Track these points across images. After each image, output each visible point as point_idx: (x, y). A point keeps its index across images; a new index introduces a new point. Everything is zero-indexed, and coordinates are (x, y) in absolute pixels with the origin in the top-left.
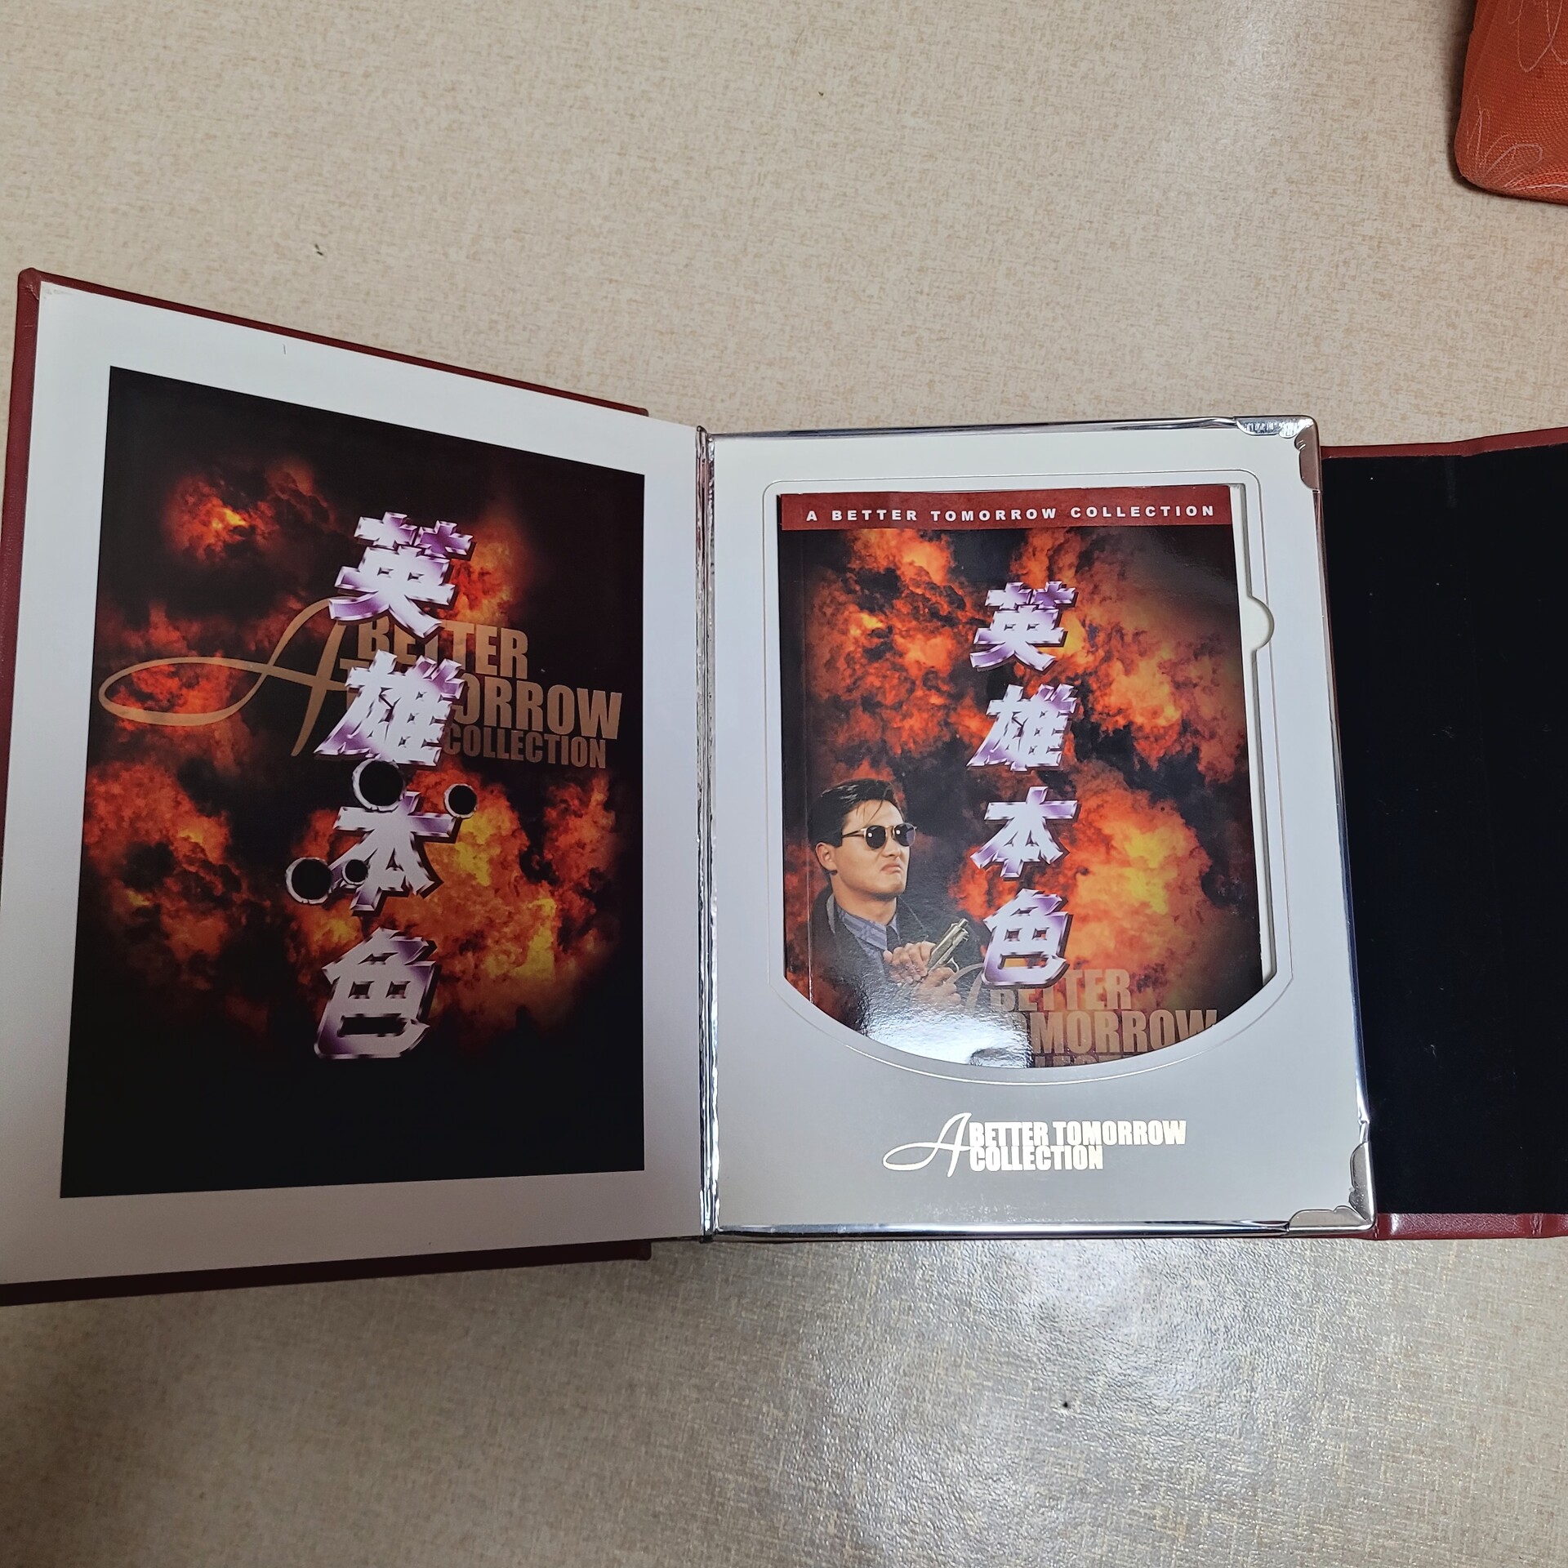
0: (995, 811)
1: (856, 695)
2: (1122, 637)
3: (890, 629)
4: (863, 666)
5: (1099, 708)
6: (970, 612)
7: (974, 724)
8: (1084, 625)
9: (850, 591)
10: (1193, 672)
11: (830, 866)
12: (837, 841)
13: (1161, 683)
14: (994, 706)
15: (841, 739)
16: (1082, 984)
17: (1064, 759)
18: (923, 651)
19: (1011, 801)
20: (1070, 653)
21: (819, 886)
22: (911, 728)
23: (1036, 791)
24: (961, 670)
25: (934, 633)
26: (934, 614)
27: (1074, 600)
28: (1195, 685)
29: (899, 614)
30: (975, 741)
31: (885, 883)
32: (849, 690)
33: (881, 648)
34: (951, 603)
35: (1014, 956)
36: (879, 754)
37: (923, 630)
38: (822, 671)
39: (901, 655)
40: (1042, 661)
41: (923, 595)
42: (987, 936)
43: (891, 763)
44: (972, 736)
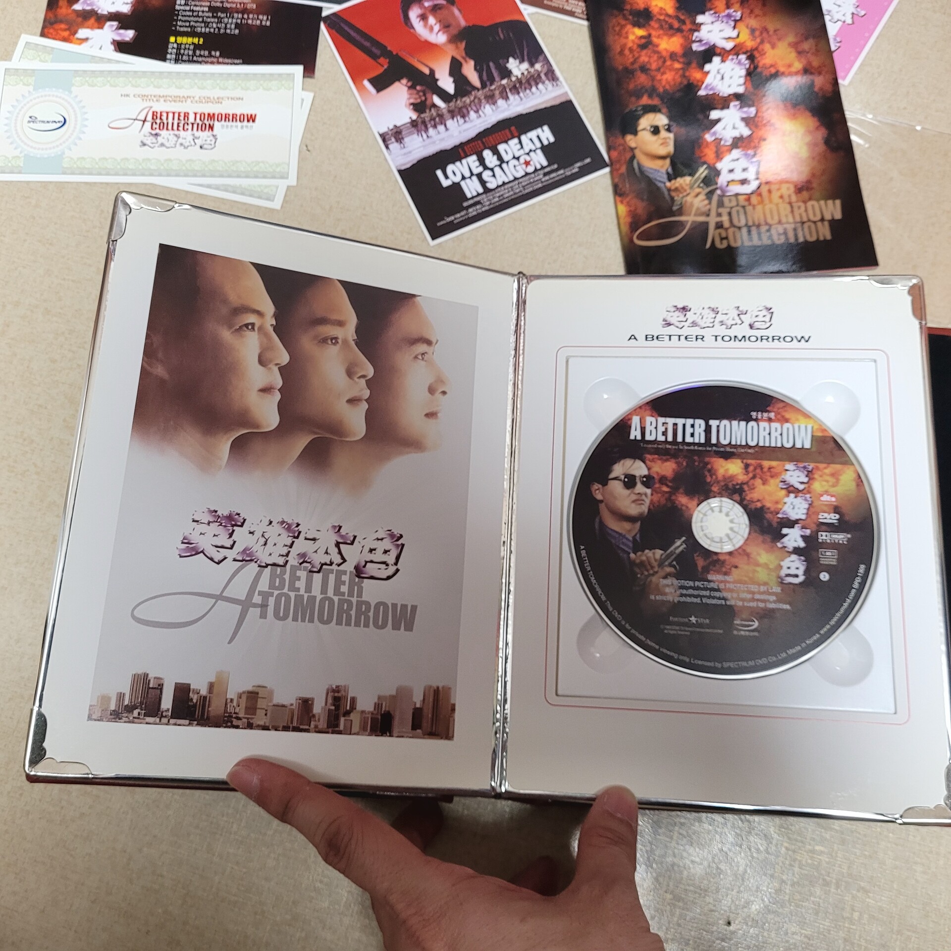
0: (714, 114)
1: (636, 66)
2: (768, 32)
3: (650, 35)
4: (638, 52)
5: (761, 64)
6: (688, 26)
7: (697, 75)
8: (747, 27)
9: (627, 19)
10: (806, 46)
11: (633, 145)
12: (635, 133)
13: (791, 52)
14: (707, 67)
15: (631, 86)
16: (770, 191)
17: (746, 88)
18: (667, 43)
19: (722, 108)
20: (742, 41)
21: (628, 155)
22: (667, 80)
23: (734, 104)
24: (688, 53)
25: (672, 36)
26: (671, 27)
27: (741, 17)
28: (808, 53)
29: (653, 28)
30: (700, 84)
31: (663, 151)
32: (632, 64)
33: (646, 44)
34: (679, 22)
35: (733, 181)
36: (652, 92)
37: (666, 34)
38: (617, 57)
39: (657, 46)
40: (729, 45)
41: (664, 20)
42: (718, 173)
43: (659, 95)
44: (698, 81)
